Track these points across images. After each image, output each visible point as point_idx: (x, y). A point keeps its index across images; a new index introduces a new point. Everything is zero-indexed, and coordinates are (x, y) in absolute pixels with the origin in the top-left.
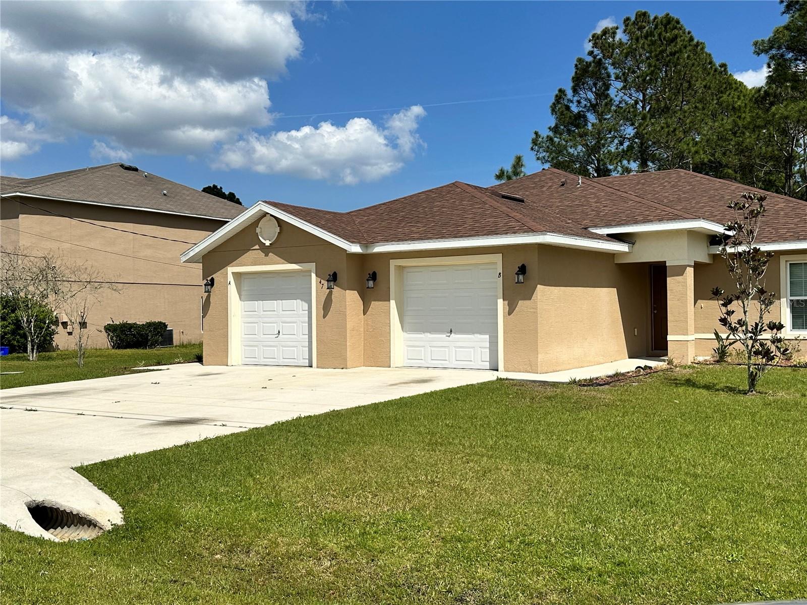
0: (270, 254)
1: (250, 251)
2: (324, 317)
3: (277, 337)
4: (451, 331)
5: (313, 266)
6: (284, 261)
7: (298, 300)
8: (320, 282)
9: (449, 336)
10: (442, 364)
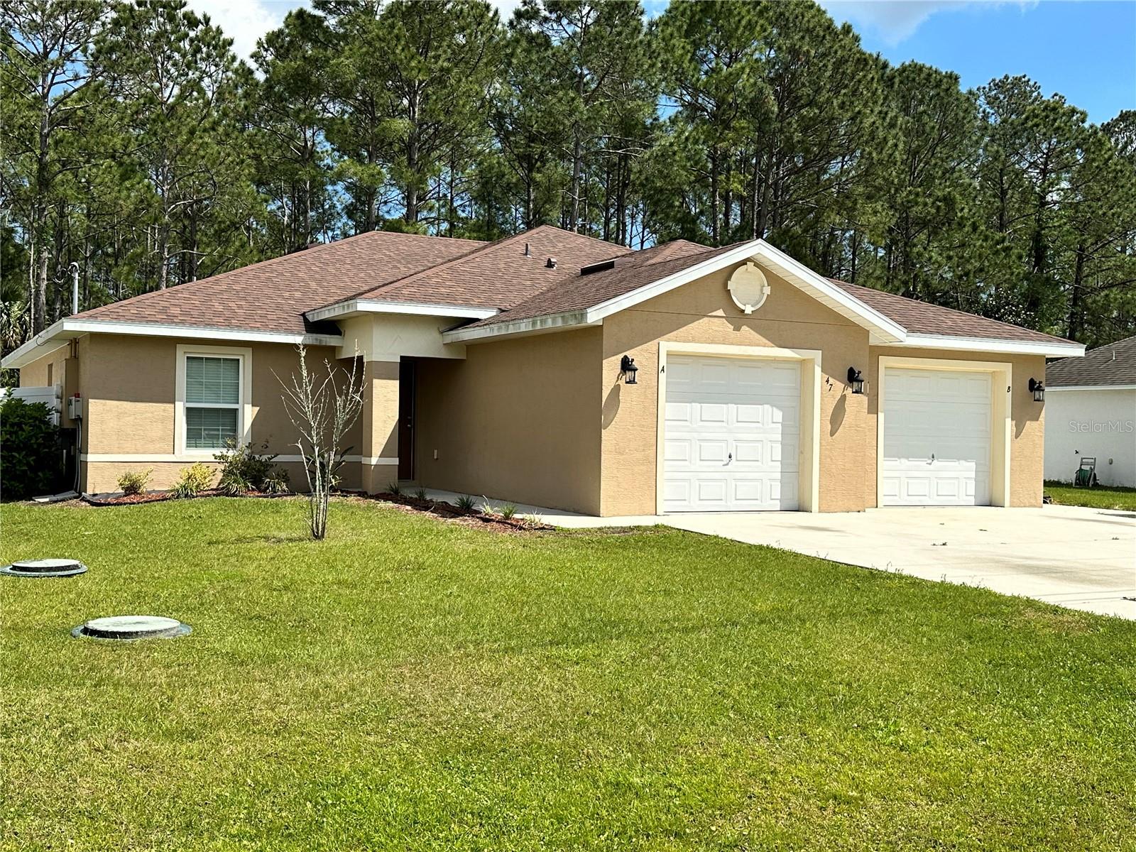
0: (744, 328)
1: (706, 319)
2: (832, 435)
3: (727, 464)
4: (933, 457)
5: (817, 355)
6: (767, 341)
7: (766, 406)
8: (828, 381)
9: (930, 464)
10: (920, 501)
